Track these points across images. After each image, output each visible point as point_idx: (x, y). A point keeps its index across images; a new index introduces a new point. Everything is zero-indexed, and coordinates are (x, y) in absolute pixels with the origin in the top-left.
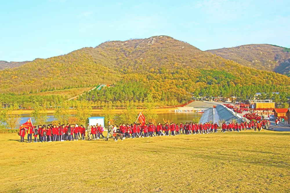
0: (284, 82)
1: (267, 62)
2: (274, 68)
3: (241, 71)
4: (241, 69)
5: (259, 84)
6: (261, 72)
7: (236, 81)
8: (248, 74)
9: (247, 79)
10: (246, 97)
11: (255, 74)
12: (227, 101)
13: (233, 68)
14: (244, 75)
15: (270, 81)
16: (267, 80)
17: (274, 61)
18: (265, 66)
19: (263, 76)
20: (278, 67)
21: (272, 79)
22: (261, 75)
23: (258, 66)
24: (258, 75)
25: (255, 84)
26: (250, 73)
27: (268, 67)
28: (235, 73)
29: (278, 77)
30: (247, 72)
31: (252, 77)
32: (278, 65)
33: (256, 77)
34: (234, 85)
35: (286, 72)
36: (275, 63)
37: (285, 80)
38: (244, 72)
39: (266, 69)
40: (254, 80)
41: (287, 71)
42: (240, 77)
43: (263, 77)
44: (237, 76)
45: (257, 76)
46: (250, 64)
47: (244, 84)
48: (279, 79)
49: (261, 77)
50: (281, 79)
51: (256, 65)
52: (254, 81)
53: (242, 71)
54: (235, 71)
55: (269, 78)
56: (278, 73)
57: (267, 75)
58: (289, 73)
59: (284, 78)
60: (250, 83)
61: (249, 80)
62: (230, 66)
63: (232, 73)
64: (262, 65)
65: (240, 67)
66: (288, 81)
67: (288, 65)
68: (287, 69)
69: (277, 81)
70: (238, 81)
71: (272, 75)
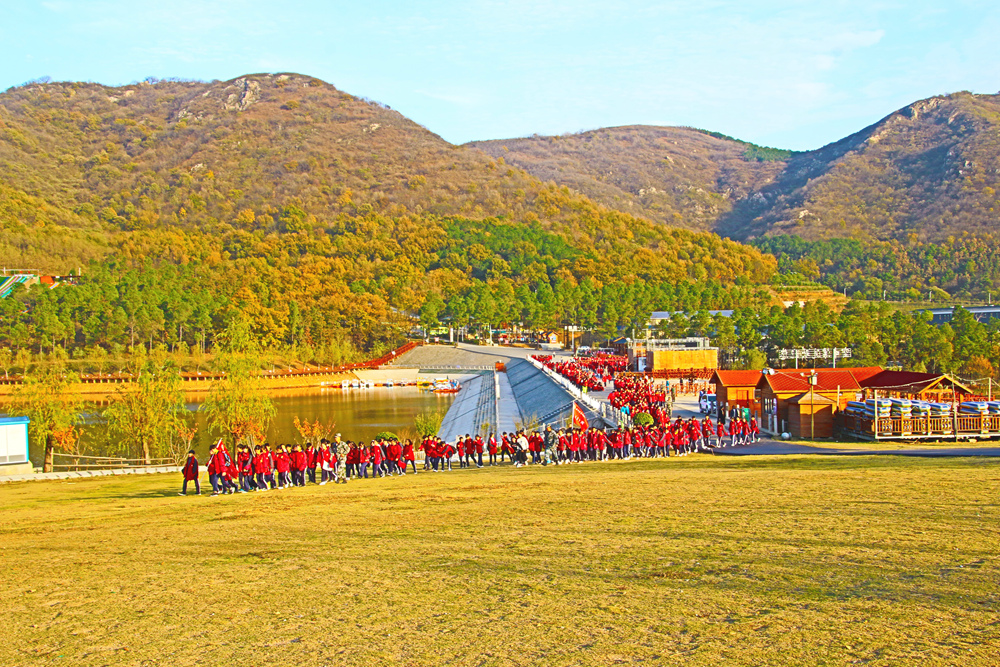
0: (748, 272)
1: (691, 196)
2: (714, 218)
3: (597, 229)
4: (597, 219)
5: (662, 279)
6: (670, 231)
7: (581, 266)
8: (623, 240)
9: (621, 259)
10: (616, 329)
11: (650, 242)
12: (548, 342)
13: (568, 217)
14: (608, 243)
15: (701, 267)
16: (690, 262)
17: (715, 194)
18: (685, 210)
19: (679, 248)
20: (728, 214)
21: (707, 258)
22: (669, 243)
23: (660, 210)
24: (660, 244)
25: (650, 278)
26: (630, 235)
27: (695, 216)
28: (575, 235)
29: (730, 255)
30: (618, 231)
31: (637, 252)
32: (728, 208)
33: (651, 251)
34: (573, 283)
35: (756, 234)
36: (716, 201)
37: (751, 266)
38: (607, 230)
39: (689, 221)
40: (646, 265)
41: (760, 230)
42: (596, 252)
43: (679, 253)
44: (584, 246)
45: (654, 246)
46: (631, 203)
47: (610, 278)
48: (731, 261)
49: (670, 252)
50: (738, 261)
51: (652, 205)
52: (647, 268)
53: (603, 228)
54: (575, 227)
55: (697, 258)
56: (728, 239)
57: (690, 245)
58: (766, 239)
59: (748, 259)
60: (631, 275)
61: (627, 262)
62: (558, 206)
63: (564, 234)
64: (674, 205)
65: (593, 211)
66: (763, 269)
67: (761, 209)
68: (760, 224)
69: (724, 266)
70: (586, 266)
71: (706, 243)
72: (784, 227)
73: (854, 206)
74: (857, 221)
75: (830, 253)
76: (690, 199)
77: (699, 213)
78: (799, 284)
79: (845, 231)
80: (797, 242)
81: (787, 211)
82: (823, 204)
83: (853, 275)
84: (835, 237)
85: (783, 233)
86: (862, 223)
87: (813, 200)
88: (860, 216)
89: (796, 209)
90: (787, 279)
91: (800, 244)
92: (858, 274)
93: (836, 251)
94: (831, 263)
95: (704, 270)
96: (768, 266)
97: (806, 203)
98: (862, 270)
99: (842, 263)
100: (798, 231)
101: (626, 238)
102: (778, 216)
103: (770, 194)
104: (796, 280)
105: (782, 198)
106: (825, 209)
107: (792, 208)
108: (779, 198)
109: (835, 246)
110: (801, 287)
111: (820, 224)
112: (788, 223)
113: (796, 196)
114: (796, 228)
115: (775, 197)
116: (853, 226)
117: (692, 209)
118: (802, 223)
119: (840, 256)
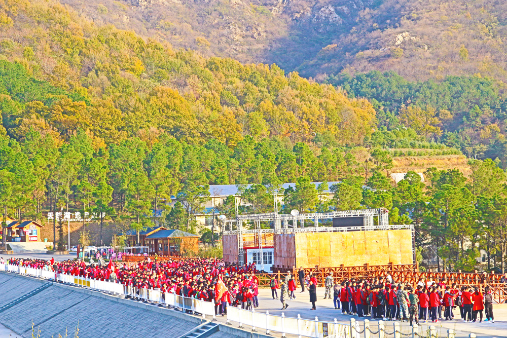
0: (333, 126)
1: (224, 10)
2: (261, 46)
3: (81, 53)
4: (80, 38)
5: (202, 135)
7: (64, 113)
8: (128, 73)
9: (132, 103)
11: (173, 77)
13: (28, 32)
14: (103, 76)
15: (258, 117)
16: (241, 110)
17: (261, 8)
18: (214, 33)
19: (220, 87)
20: (282, 40)
21: (268, 104)
22: (205, 80)
23: (174, 31)
24: (190, 81)
25: (182, 133)
26: (139, 65)
27: (230, 42)
28: (45, 63)
29: (303, 99)
30: (119, 59)
31: (154, 93)
32: (282, 31)
33: (176, 92)
34: (56, 140)
35: (328, 71)
36: (263, 19)
37: (336, 117)
38: (101, 56)
39: (221, 50)
40: (170, 113)
41: (335, 65)
42: (84, 92)
43: (222, 96)
44: (63, 82)
45: (182, 85)
47: (117, 134)
48: (305, 108)
49: (208, 93)
50: (316, 108)
51: (162, 23)
52: (174, 118)
53: (92, 53)
54: (44, 49)
55: (251, 104)
56: (296, 74)
57: (238, 83)
58: (346, 79)
59: (331, 105)
60: (154, 128)
61: (142, 108)
62: (8, 14)
63: (25, 61)
64: (196, 24)
65: (72, 24)
66: (355, 122)
67: (334, 33)
68: (333, 56)
69: (295, 119)
70: (74, 113)
71: (262, 81)
72: (371, 60)
73: (480, 26)
74: (484, 49)
75: (447, 99)
76: (220, 14)
77: (237, 38)
78: (413, 146)
79: (468, 65)
80: (394, 83)
81: (375, 34)
82: (433, 23)
83: (485, 133)
84: (452, 74)
85: (372, 69)
86: (493, 53)
87: (415, 16)
88: (490, 41)
89: (389, 31)
90: (394, 137)
91: (400, 86)
92: (494, 133)
93: (456, 96)
94: (450, 116)
95: (263, 123)
96: (363, 117)
97: (404, 21)
98: (501, 124)
99: (467, 115)
100: (395, 66)
101: (133, 70)
102: (362, 42)
103: (345, 9)
104: (409, 141)
105: (366, 13)
106: (436, 31)
107: (382, 30)
108: (361, 13)
109: (455, 89)
110: (417, 150)
111: (428, 54)
112: (378, 53)
113: (388, 10)
114: (391, 60)
115: (354, 13)
116: (481, 57)
117: (225, 32)
118: (401, 52)
119: (462, 104)
